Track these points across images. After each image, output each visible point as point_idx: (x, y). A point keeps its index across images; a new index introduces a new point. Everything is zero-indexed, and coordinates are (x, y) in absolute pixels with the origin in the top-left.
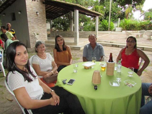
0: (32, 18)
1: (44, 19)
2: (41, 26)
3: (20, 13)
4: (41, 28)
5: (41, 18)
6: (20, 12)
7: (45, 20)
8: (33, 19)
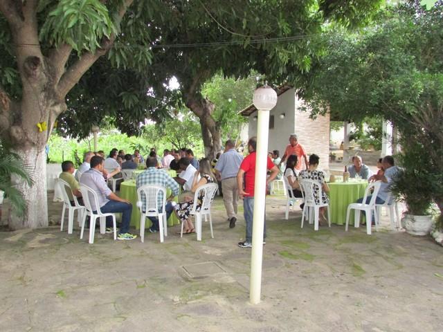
0: (302, 124)
1: (326, 125)
2: (317, 140)
3: (282, 116)
4: (318, 142)
5: (319, 124)
6: (284, 115)
7: (326, 127)
8: (303, 127)
